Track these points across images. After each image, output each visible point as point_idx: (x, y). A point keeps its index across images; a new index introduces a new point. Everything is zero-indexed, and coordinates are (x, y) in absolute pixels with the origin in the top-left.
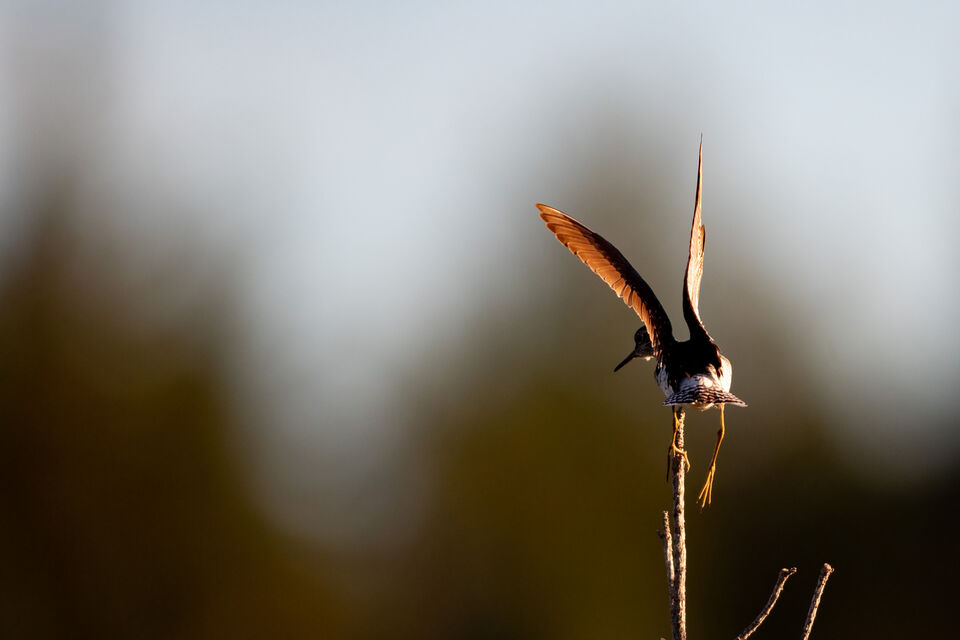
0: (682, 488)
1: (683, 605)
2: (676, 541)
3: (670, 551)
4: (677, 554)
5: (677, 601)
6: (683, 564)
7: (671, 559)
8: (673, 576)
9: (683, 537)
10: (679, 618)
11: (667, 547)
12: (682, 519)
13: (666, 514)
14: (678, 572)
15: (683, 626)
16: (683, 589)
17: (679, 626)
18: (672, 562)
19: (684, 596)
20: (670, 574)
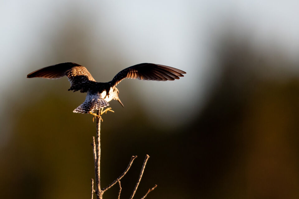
0: (99, 129)
1: (99, 168)
2: (97, 146)
3: (95, 150)
4: (97, 151)
5: (97, 166)
6: (99, 154)
7: (95, 152)
8: (96, 158)
9: (99, 145)
10: (97, 172)
11: (94, 148)
12: (99, 139)
13: (94, 137)
14: (97, 157)
15: (99, 175)
16: (99, 162)
17: (97, 175)
18: (96, 154)
19: (100, 165)
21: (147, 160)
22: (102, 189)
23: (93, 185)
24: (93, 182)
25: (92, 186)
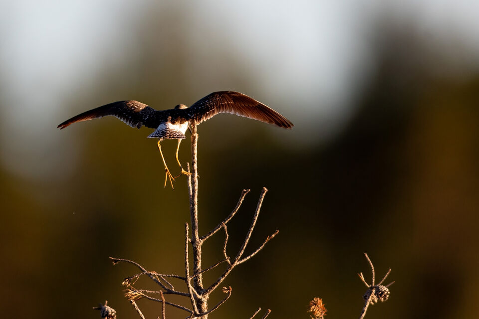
0: (196, 151)
1: (196, 207)
2: (193, 177)
3: (190, 181)
4: (193, 183)
5: (193, 205)
6: (196, 188)
7: (190, 185)
8: (191, 193)
9: (196, 175)
10: (194, 213)
11: (188, 180)
12: (196, 166)
13: (188, 164)
14: (194, 191)
15: (196, 217)
16: (196, 199)
17: (194, 217)
18: (191, 187)
19: (197, 203)
20: (190, 192)
21: (264, 195)
22: (201, 238)
23: (188, 232)
24: (188, 228)
25: (186, 232)
